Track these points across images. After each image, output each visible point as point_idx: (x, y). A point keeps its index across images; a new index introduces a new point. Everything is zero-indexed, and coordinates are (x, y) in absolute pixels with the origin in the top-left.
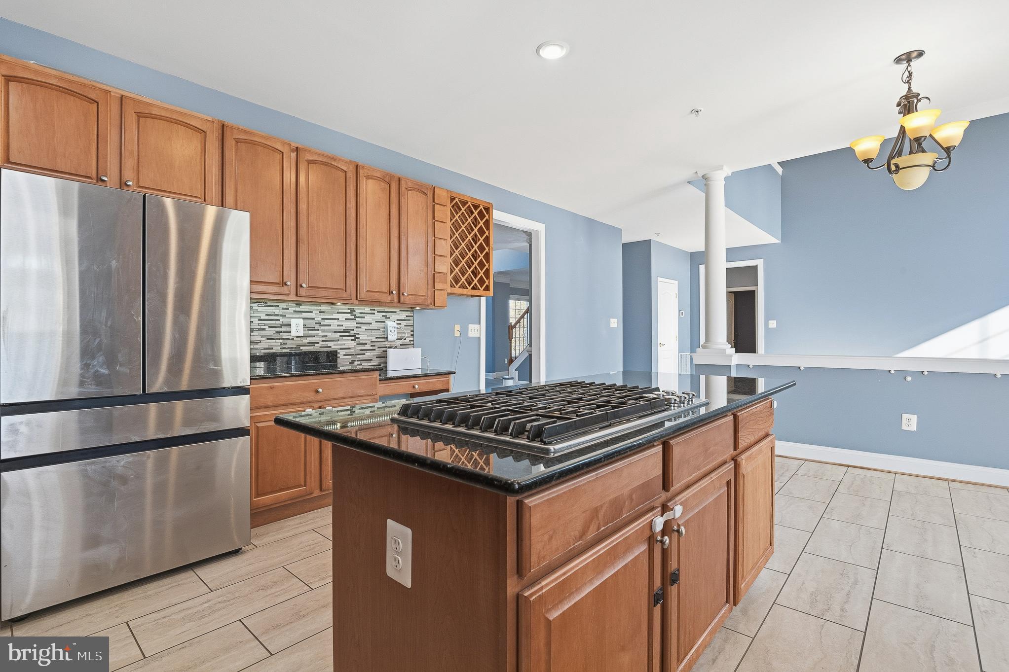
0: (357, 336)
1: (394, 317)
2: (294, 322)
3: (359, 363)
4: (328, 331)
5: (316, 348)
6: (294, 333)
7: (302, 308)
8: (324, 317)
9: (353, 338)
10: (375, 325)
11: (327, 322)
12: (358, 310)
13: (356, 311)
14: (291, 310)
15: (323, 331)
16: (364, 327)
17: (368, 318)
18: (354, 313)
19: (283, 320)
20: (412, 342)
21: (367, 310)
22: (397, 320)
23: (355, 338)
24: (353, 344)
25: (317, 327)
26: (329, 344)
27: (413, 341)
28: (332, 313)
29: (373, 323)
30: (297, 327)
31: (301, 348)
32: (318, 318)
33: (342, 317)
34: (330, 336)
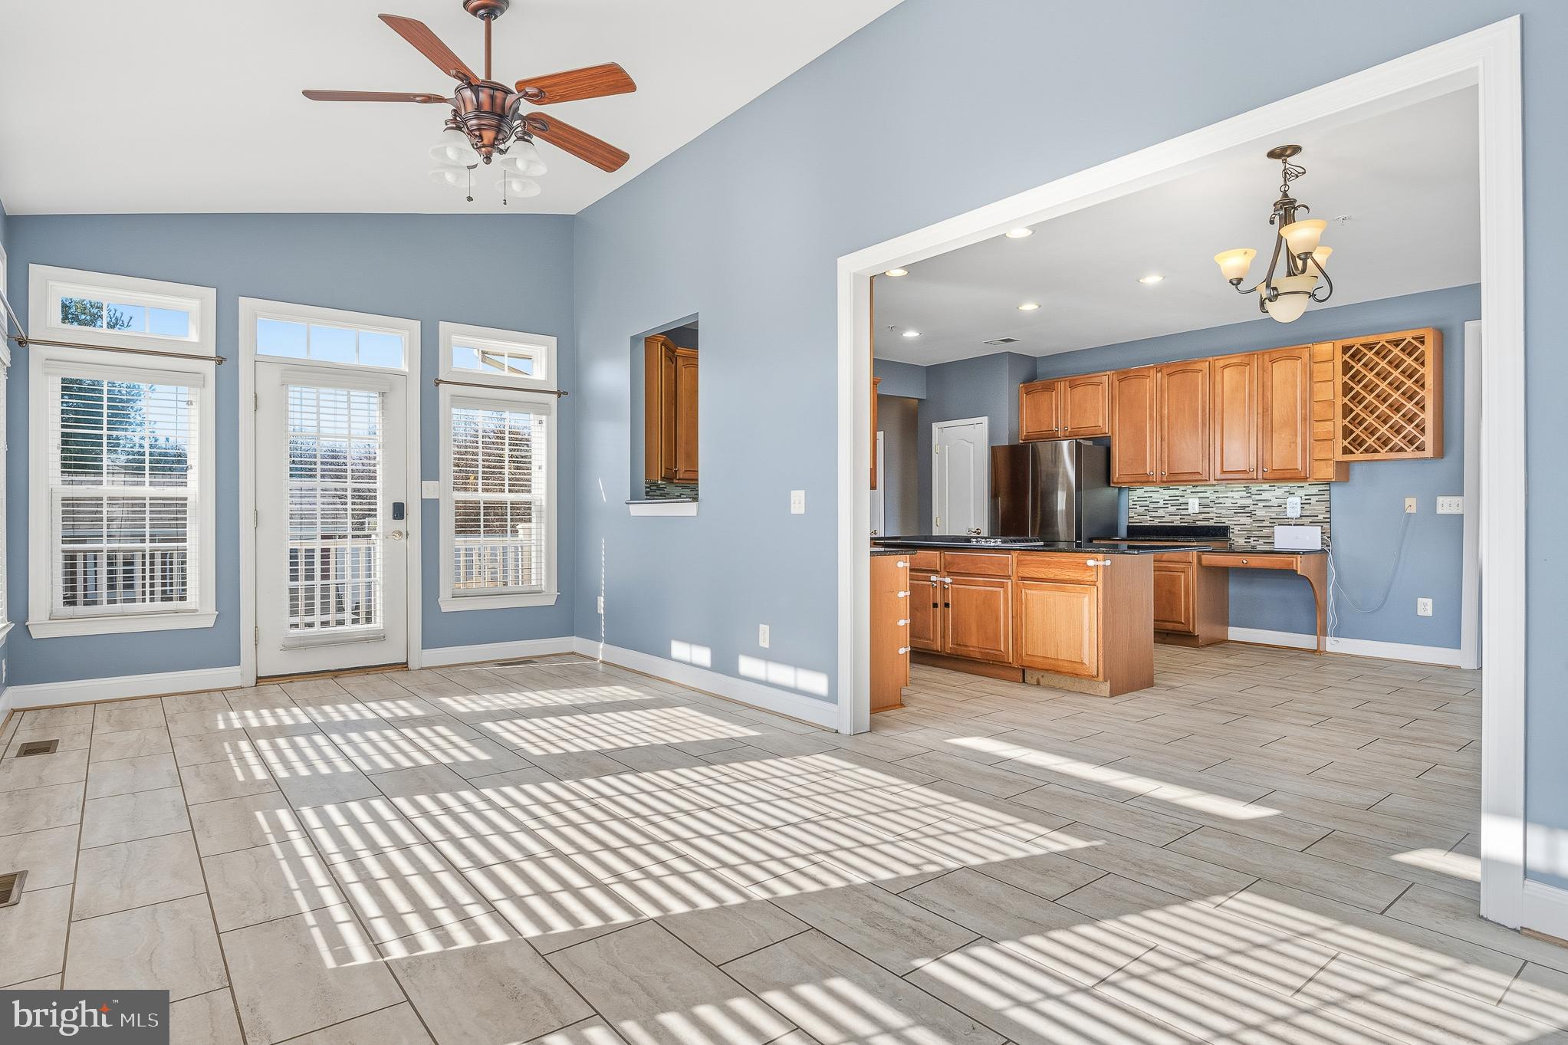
0: (1253, 513)
1: (1302, 492)
2: (1190, 501)
3: (1255, 539)
4: (1223, 508)
5: (1211, 523)
6: (1190, 511)
7: (1199, 489)
8: (1218, 496)
9: (1249, 515)
10: (1275, 502)
11: (1221, 500)
12: (1254, 488)
13: (1253, 488)
14: (1189, 491)
15: (1218, 508)
16: (1261, 504)
17: (1265, 495)
18: (1250, 491)
19: (1182, 500)
20: (1329, 520)
21: (1266, 486)
22: (1306, 495)
23: (1251, 514)
24: (1249, 521)
25: (1212, 504)
26: (1223, 520)
27: (1330, 518)
28: (1226, 492)
29: (1274, 500)
30: (1194, 505)
31: (1197, 522)
32: (1213, 497)
33: (1236, 495)
34: (1224, 512)
